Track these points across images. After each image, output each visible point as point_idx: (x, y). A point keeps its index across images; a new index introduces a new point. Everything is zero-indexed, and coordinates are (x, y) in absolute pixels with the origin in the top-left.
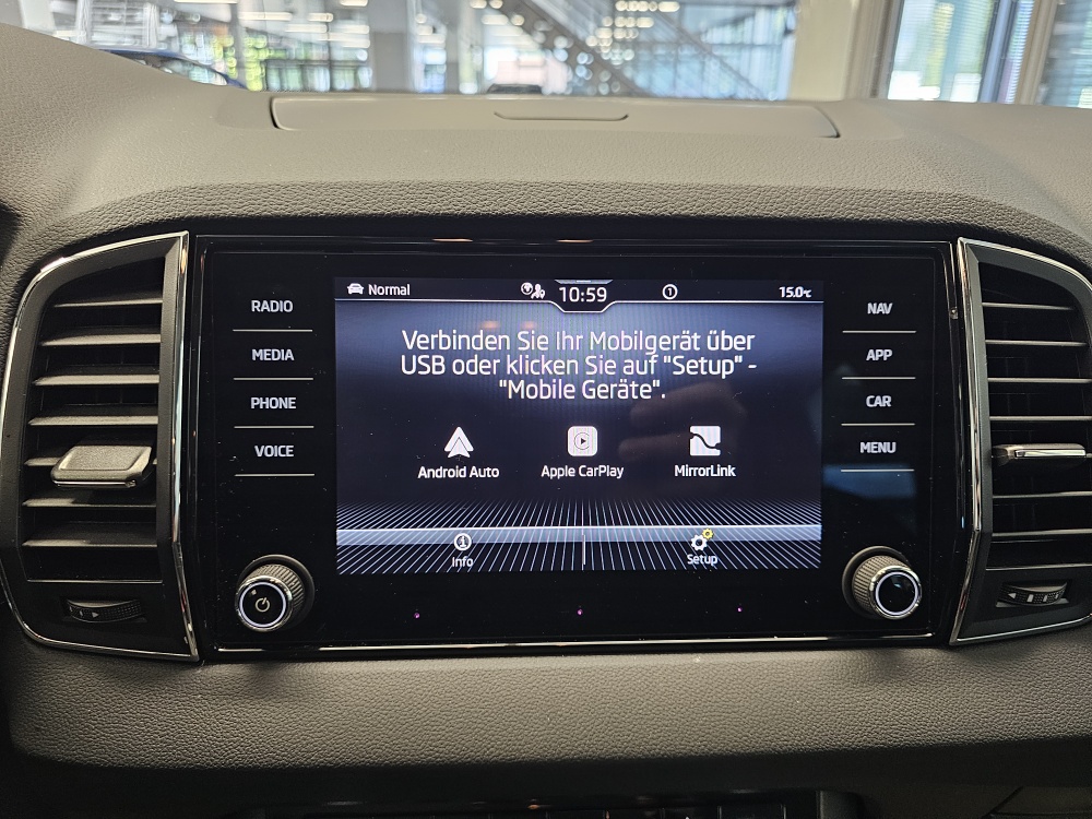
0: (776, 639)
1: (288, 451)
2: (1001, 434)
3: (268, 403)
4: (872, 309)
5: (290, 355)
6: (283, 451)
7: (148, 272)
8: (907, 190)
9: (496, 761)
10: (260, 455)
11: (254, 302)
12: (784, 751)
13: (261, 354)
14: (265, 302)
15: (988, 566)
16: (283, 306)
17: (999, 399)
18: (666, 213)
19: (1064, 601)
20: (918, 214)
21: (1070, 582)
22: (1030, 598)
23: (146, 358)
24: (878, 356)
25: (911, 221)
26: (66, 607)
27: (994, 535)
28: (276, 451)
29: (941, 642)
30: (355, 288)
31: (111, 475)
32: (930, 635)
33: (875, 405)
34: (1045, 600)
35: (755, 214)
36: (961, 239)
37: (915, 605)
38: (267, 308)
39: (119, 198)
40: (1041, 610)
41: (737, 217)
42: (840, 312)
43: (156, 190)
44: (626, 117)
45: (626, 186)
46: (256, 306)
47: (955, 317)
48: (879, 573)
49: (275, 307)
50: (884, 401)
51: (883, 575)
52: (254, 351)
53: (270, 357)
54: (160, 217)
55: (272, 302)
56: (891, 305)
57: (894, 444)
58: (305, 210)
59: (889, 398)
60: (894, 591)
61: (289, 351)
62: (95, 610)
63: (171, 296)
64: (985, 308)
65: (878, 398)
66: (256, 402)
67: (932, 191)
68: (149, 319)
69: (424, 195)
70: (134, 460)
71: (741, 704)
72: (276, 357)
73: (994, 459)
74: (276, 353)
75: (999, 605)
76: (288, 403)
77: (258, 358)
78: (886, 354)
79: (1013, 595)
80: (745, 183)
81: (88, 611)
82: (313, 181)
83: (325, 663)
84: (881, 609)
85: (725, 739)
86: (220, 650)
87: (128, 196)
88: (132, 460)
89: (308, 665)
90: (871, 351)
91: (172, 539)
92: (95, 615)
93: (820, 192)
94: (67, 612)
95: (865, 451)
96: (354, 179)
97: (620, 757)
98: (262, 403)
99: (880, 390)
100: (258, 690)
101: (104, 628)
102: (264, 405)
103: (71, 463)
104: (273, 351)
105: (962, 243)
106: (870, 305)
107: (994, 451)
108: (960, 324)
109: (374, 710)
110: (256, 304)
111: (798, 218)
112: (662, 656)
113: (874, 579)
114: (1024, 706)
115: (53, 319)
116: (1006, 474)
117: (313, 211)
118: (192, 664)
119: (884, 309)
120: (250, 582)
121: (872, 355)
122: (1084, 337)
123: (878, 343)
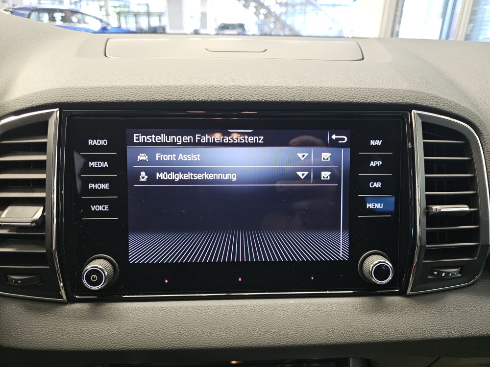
0: (328, 292)
1: (106, 208)
2: (430, 200)
3: (97, 186)
4: (373, 143)
5: (106, 164)
6: (104, 208)
7: (40, 127)
8: (389, 88)
9: (199, 348)
10: (93, 210)
11: (89, 140)
12: (330, 344)
13: (93, 164)
14: (95, 141)
15: (424, 260)
16: (104, 142)
17: (430, 184)
18: (277, 100)
19: (459, 275)
20: (394, 100)
21: (462, 267)
22: (444, 274)
23: (40, 166)
24: (375, 164)
25: (391, 103)
26: (7, 278)
27: (427, 246)
28: (100, 208)
29: (402, 293)
31: (24, 220)
32: (398, 290)
33: (374, 186)
34: (450, 275)
35: (318, 100)
36: (413, 111)
37: (390, 278)
38: (96, 143)
39: (28, 93)
40: (449, 279)
41: (310, 102)
42: (357, 146)
43: (44, 89)
44: (266, 50)
45: (259, 87)
46: (90, 142)
47: (410, 147)
48: (375, 263)
49: (99, 143)
50: (377, 185)
51: (376, 264)
52: (90, 163)
53: (97, 165)
54: (46, 102)
55: (98, 140)
56: (381, 141)
57: (382, 204)
58: (112, 99)
59: (380, 183)
60: (381, 271)
61: (106, 163)
62: (20, 280)
64: (424, 143)
65: (375, 183)
67: (401, 88)
68: (41, 148)
69: (166, 92)
70: (35, 213)
71: (311, 322)
72: (100, 165)
73: (427, 213)
74: (100, 164)
75: (429, 277)
76: (106, 186)
77: (92, 166)
78: (379, 163)
79: (436, 273)
80: (314, 86)
81: (16, 280)
82: (116, 85)
83: (123, 303)
84: (375, 280)
85: (303, 338)
86: (77, 297)
87: (31, 93)
88: (34, 213)
89: (116, 303)
90: (372, 162)
91: (52, 249)
92: (19, 282)
93: (349, 90)
94: (8, 280)
95: (369, 207)
96: (135, 84)
97: (256, 346)
98: (94, 186)
99: (376, 179)
100: (93, 316)
101: (23, 288)
102: (95, 187)
103: (7, 214)
104: (99, 162)
105: (414, 113)
106: (371, 141)
107: (427, 208)
108: (412, 150)
109: (145, 325)
110: (91, 141)
111: (338, 102)
112: (276, 300)
113: (372, 266)
114: (440, 323)
116: (432, 219)
117: (115, 99)
118: (64, 303)
119: (378, 143)
120: (89, 267)
121: (372, 164)
122: (470, 155)
123: (375, 158)
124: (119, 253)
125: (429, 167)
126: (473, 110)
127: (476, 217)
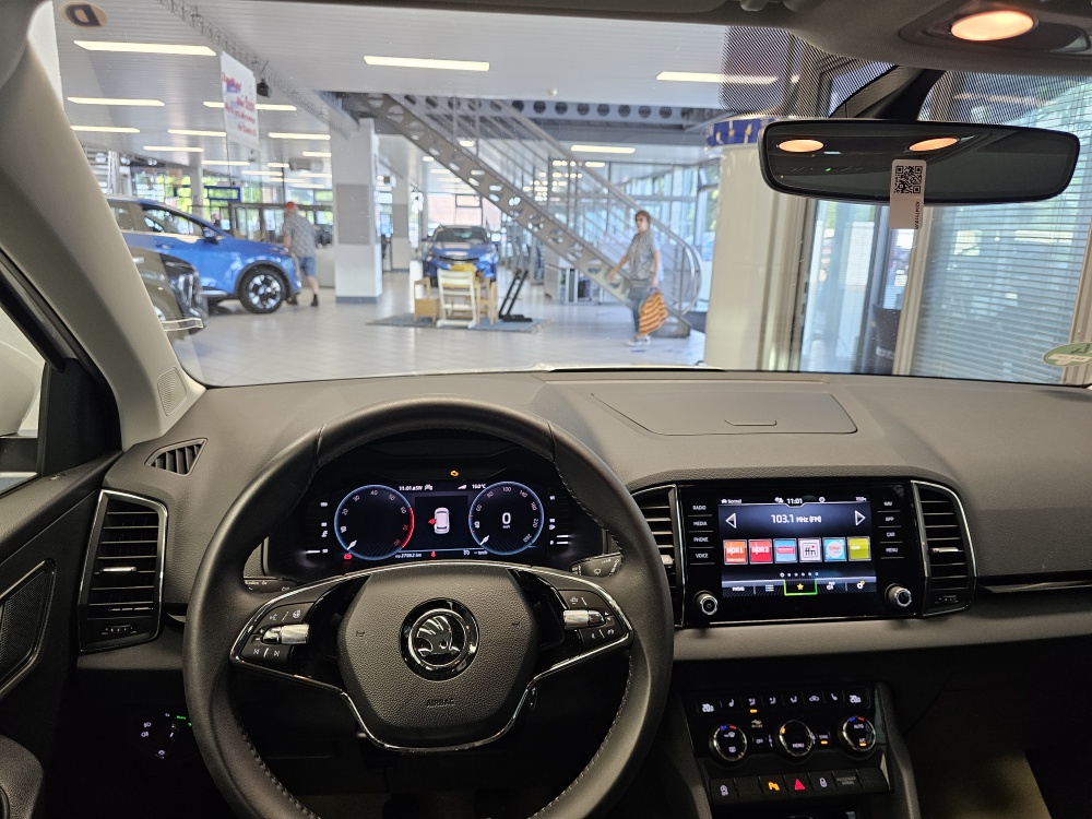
0: (865, 616)
2: (931, 545)
4: (886, 504)
6: (705, 556)
7: (664, 497)
8: (894, 465)
10: (697, 557)
11: (694, 506)
13: (696, 523)
15: (932, 589)
16: (704, 508)
17: (929, 533)
19: (957, 601)
20: (897, 474)
21: (958, 594)
22: (946, 600)
23: (667, 527)
24: (889, 519)
25: (896, 476)
27: (932, 578)
28: (703, 556)
29: (919, 617)
30: (724, 501)
32: (915, 613)
33: (890, 536)
34: (951, 600)
35: (848, 475)
37: (910, 602)
38: (698, 508)
39: (651, 473)
40: (950, 604)
42: (875, 506)
44: (776, 424)
46: (695, 508)
47: (913, 506)
50: (892, 534)
51: (898, 592)
55: (699, 506)
56: (892, 502)
57: (897, 548)
58: (709, 477)
59: (894, 533)
60: (903, 597)
63: (674, 505)
64: (922, 503)
66: (696, 539)
67: (902, 465)
68: (667, 513)
69: (745, 472)
73: (930, 553)
74: (701, 523)
75: (936, 602)
76: (705, 539)
78: (892, 519)
79: (940, 599)
84: (899, 603)
93: (868, 467)
95: (888, 551)
98: (699, 540)
99: (891, 531)
100: (703, 635)
105: (913, 482)
107: (929, 550)
108: (915, 509)
111: (861, 476)
113: (895, 594)
116: (934, 557)
117: (711, 478)
118: (681, 629)
119: (890, 504)
121: (887, 519)
122: (953, 511)
123: (889, 515)
125: (927, 520)
126: (952, 478)
127: (963, 556)
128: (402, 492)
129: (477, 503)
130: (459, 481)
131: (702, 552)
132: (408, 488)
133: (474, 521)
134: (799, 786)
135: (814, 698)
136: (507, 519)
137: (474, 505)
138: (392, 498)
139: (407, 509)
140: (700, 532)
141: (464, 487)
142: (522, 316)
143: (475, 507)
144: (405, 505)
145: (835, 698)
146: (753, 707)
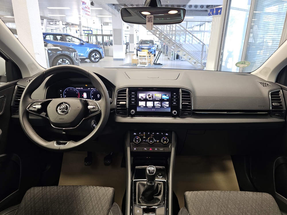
0: (167, 117)
2: (182, 102)
4: (174, 94)
7: (125, 91)
8: (177, 85)
13: (132, 96)
14: (133, 93)
15: (182, 112)
17: (182, 100)
20: (177, 87)
21: (188, 113)
23: (125, 96)
26: (119, 113)
27: (182, 109)
32: (178, 116)
36: (180, 89)
39: (123, 86)
40: (186, 115)
42: (172, 94)
43: (125, 85)
44: (159, 77)
47: (180, 94)
54: (126, 87)
57: (176, 103)
60: (175, 113)
63: (127, 92)
64: (182, 94)
66: (132, 99)
68: (126, 94)
70: (124, 103)
75: (183, 114)
78: (175, 97)
83: (136, 117)
86: (129, 116)
91: (127, 108)
92: (121, 113)
99: (175, 99)
100: (132, 118)
103: (121, 103)
115: (119, 94)
116: (183, 105)
118: (127, 117)
120: (131, 111)
122: (190, 96)
124: (136, 110)
125: (182, 97)
126: (190, 89)
127: (190, 105)
128: (77, 89)
129: (92, 92)
130: (88, 87)
131: (133, 102)
132: (78, 88)
133: (92, 96)
134: (151, 149)
135: (158, 133)
136: (98, 96)
137: (91, 93)
138: (75, 90)
139: (78, 93)
140: (133, 98)
141: (89, 89)
142: (160, 64)
143: (92, 93)
144: (77, 92)
145: (162, 134)
146: (144, 134)
